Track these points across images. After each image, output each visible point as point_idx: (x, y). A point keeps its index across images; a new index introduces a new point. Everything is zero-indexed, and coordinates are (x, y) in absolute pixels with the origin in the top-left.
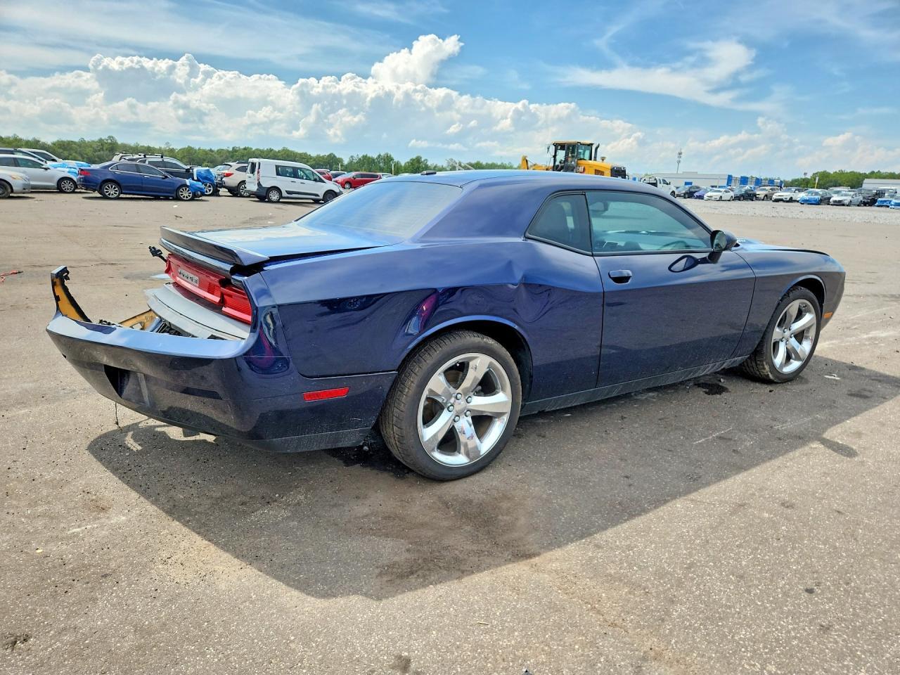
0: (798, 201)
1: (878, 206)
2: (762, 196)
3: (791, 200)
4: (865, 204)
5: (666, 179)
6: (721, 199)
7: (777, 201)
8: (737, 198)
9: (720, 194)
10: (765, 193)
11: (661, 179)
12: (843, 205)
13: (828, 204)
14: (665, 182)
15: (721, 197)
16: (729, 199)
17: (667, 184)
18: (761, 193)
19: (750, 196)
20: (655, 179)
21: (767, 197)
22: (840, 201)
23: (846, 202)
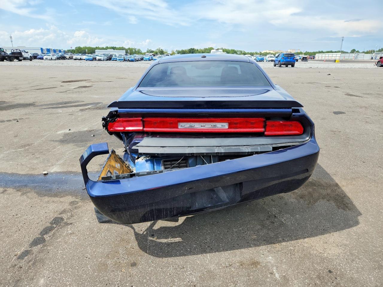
0: (85, 60)
1: (113, 60)
2: (68, 58)
3: (81, 59)
4: (107, 60)
5: (25, 50)
6: (52, 59)
7: (75, 59)
8: (58, 58)
9: (51, 57)
10: (69, 56)
11: (23, 50)
12: (101, 60)
13: (96, 60)
14: (25, 52)
15: (51, 58)
16: (55, 59)
17: (26, 53)
18: (67, 56)
19: (63, 58)
20: (20, 50)
21: (71, 58)
22: (100, 59)
23: (102, 59)
